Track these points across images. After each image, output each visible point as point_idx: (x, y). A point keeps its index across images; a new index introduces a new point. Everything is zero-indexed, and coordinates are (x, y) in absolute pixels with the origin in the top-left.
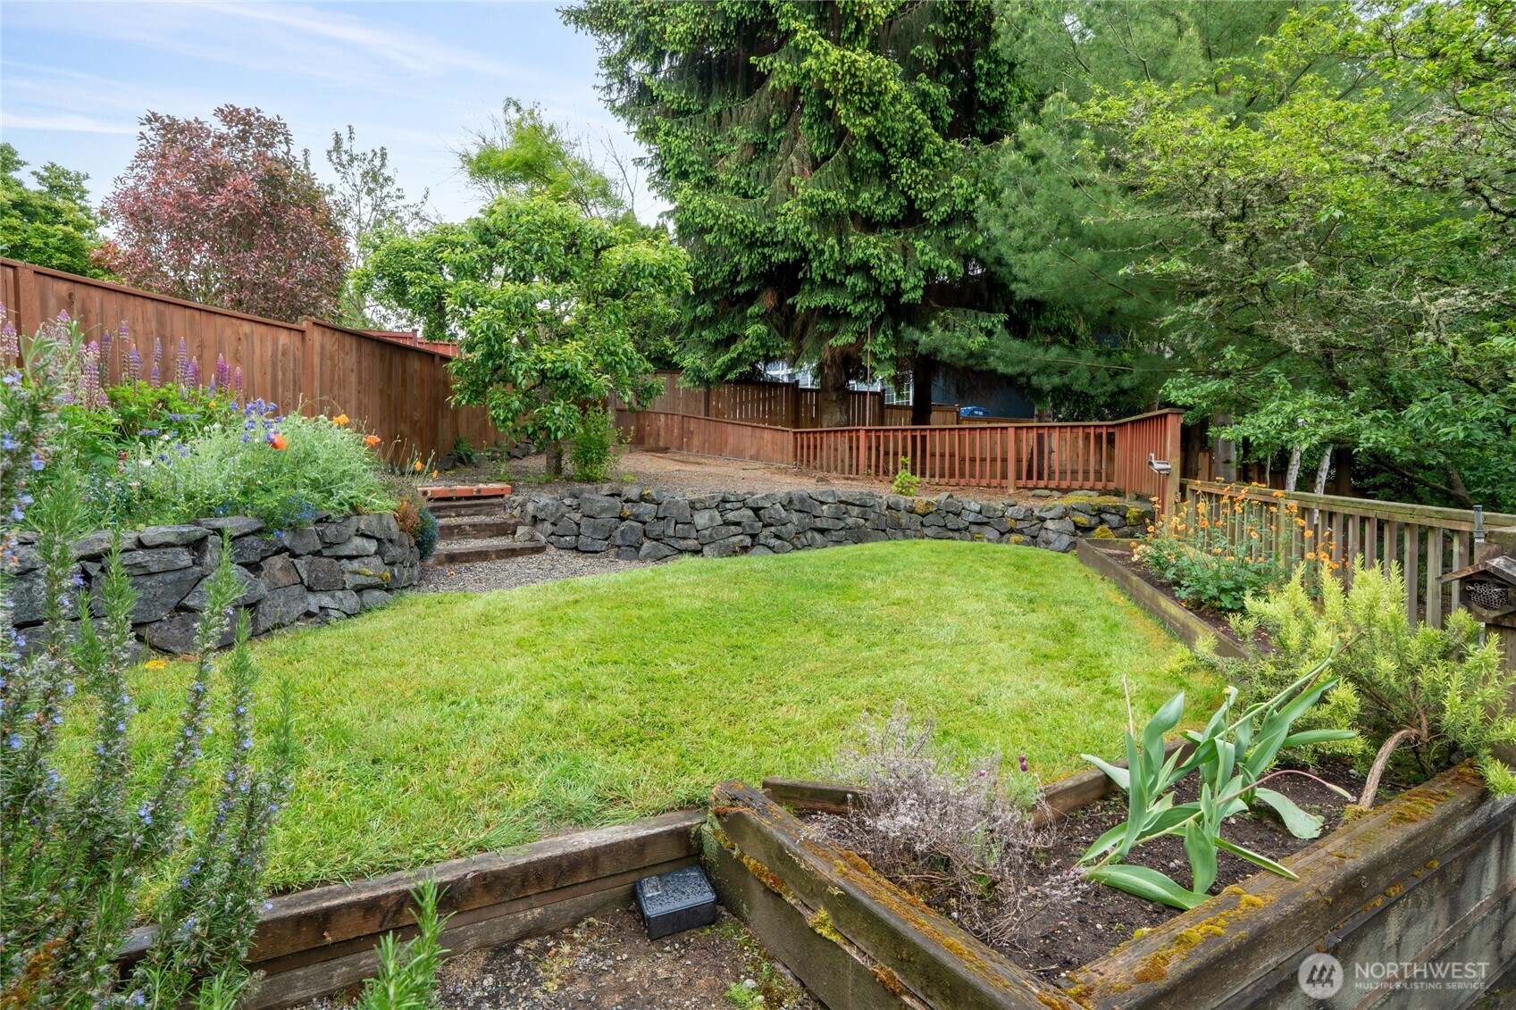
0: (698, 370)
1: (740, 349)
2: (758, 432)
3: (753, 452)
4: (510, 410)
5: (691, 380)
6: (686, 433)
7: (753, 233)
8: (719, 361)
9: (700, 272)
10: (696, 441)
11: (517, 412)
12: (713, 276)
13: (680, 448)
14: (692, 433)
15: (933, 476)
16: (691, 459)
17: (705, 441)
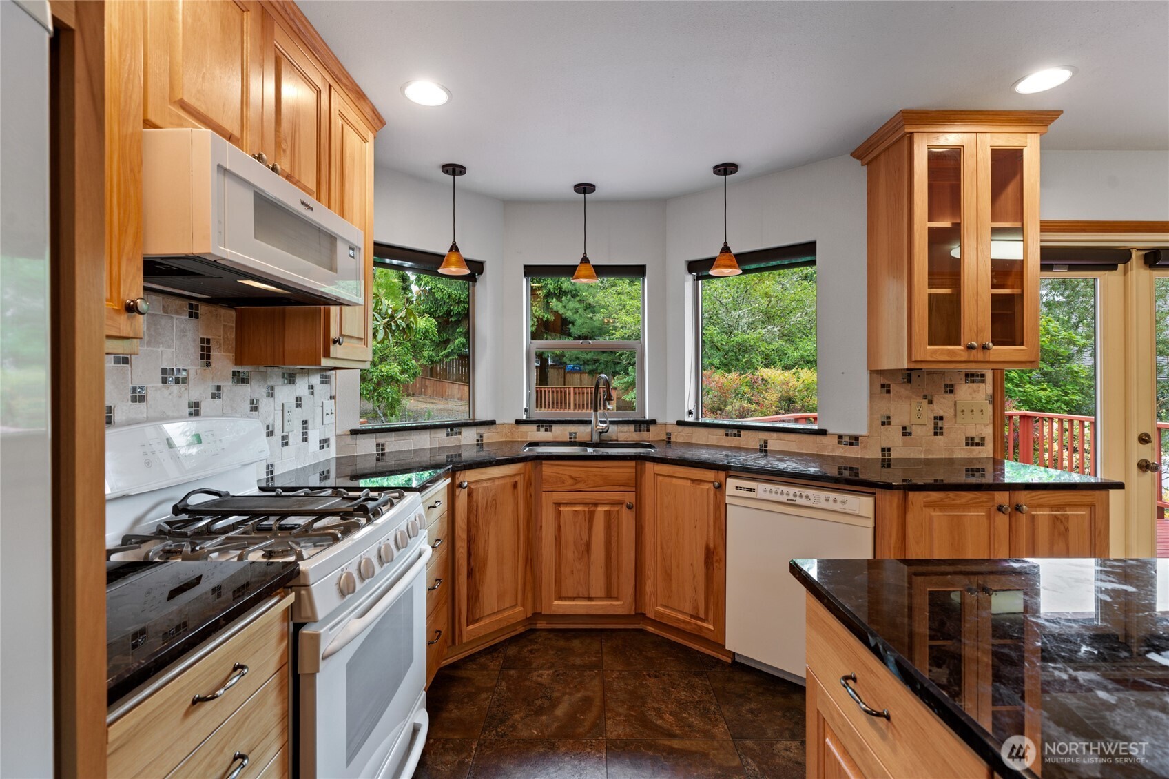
0: (430, 357)
1: (452, 347)
2: (461, 387)
3: (459, 396)
4: (368, 390)
5: (427, 361)
6: (424, 386)
7: (460, 298)
8: (441, 354)
9: (432, 310)
10: (429, 391)
11: (371, 391)
12: (438, 312)
13: (421, 394)
14: (427, 386)
15: (541, 407)
16: (428, 400)
17: (434, 391)
